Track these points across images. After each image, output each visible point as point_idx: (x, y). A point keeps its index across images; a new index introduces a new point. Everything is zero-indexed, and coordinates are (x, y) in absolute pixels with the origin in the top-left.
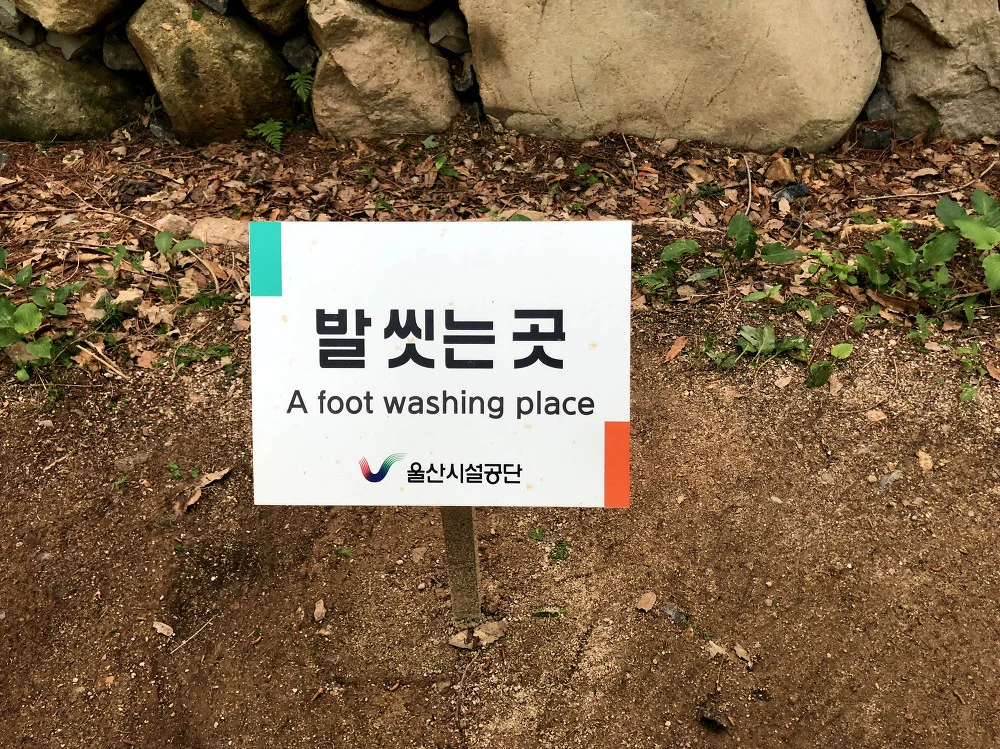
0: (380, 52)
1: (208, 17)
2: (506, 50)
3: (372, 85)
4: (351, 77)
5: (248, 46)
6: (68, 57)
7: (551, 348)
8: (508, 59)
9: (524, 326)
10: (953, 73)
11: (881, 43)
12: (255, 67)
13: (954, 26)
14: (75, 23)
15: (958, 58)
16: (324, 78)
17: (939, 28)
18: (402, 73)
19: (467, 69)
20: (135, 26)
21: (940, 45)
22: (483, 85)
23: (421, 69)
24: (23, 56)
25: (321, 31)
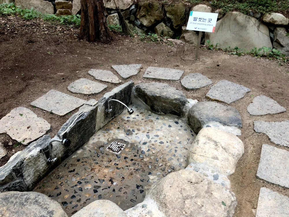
0: (191, 35)
1: (167, 27)
2: (210, 37)
3: (188, 40)
4: (185, 38)
5: (172, 32)
6: (145, 31)
7: (210, 21)
8: (210, 39)
9: (209, 20)
10: (284, 51)
11: (273, 46)
12: (172, 35)
13: (284, 43)
14: (148, 25)
15: (285, 49)
16: (182, 37)
17: (282, 43)
18: (193, 39)
19: (203, 40)
20: (156, 27)
21: (282, 46)
22: (205, 43)
23: (196, 39)
24: (139, 29)
25: (183, 30)
